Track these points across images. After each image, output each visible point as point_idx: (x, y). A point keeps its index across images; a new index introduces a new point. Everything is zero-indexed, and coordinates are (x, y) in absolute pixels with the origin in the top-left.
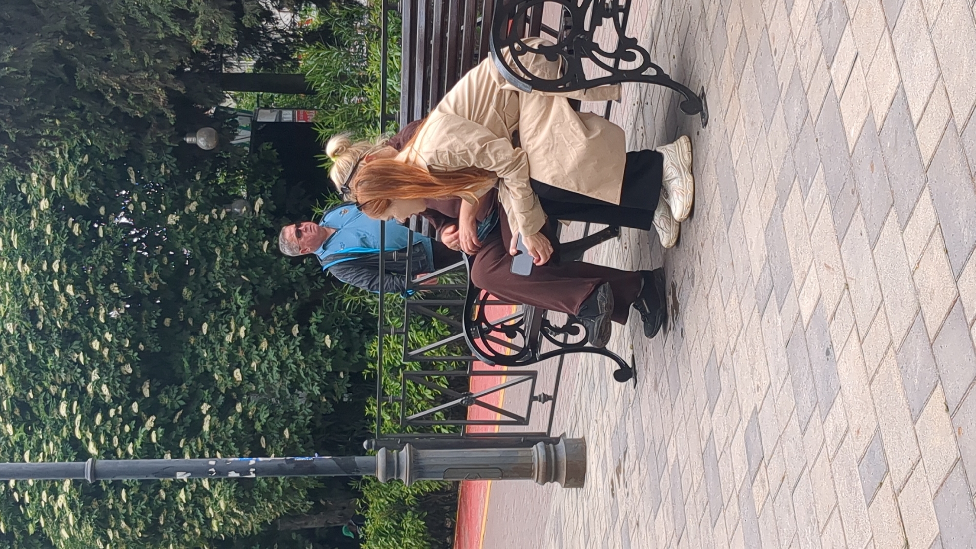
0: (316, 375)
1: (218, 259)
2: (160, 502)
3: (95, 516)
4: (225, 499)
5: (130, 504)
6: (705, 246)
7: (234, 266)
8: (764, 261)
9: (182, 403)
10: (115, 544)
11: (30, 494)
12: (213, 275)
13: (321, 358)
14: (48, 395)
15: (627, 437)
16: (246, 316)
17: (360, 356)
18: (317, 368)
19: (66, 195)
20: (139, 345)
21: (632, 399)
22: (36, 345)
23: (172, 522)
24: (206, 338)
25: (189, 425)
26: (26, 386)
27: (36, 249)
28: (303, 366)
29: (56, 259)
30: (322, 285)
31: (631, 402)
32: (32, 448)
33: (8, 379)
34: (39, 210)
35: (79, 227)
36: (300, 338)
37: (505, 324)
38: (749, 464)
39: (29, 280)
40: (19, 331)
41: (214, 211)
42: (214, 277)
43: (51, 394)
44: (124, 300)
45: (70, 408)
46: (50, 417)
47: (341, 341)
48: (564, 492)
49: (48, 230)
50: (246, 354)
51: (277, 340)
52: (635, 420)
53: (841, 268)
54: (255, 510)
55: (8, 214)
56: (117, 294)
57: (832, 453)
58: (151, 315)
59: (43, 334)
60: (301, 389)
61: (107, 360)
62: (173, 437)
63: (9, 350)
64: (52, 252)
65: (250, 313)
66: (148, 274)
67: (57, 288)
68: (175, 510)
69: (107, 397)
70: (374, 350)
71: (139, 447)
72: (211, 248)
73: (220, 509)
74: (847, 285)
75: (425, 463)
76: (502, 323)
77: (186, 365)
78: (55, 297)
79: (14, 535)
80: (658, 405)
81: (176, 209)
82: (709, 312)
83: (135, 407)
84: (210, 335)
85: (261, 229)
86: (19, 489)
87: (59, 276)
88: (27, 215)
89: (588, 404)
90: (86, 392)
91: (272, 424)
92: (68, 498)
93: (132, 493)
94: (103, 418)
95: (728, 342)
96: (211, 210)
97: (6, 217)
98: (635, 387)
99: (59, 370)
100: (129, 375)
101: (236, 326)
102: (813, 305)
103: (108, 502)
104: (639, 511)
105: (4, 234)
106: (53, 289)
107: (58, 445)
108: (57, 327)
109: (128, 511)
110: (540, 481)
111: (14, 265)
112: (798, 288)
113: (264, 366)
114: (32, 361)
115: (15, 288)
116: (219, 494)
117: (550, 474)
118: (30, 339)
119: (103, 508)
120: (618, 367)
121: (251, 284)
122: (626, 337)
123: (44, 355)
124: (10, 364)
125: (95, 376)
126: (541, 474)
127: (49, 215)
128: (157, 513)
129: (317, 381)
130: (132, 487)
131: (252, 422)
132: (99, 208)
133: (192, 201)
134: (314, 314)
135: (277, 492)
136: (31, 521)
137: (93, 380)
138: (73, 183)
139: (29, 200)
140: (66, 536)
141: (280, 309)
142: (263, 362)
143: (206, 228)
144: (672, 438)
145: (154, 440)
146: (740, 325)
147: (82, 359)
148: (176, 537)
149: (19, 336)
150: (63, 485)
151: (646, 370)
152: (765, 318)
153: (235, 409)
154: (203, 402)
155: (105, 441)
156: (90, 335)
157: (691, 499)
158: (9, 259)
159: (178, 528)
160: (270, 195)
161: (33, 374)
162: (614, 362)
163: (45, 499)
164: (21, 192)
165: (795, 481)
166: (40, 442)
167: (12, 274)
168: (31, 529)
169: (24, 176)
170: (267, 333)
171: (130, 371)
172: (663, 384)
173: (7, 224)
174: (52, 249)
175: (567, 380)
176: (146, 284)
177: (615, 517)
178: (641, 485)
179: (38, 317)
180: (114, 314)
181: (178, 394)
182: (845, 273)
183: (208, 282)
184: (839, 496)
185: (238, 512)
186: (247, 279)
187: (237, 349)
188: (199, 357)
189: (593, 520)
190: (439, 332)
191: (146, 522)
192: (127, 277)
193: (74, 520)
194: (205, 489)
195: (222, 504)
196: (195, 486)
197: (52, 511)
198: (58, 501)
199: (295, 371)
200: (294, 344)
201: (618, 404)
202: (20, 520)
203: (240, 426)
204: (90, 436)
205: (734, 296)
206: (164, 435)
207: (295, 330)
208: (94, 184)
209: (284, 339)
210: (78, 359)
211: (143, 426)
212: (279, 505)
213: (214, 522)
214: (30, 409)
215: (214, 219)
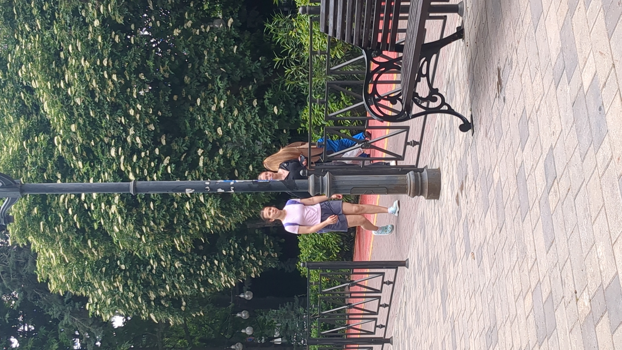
0: (268, 131)
1: (206, 58)
2: (174, 210)
3: (134, 218)
4: (214, 209)
5: (156, 211)
6: (520, 43)
7: (215, 62)
8: (559, 51)
9: (186, 149)
10: (147, 235)
11: (94, 205)
12: (203, 68)
13: (271, 121)
14: (103, 143)
15: (467, 167)
16: (224, 94)
17: (296, 120)
18: (269, 127)
19: (109, 17)
20: (158, 112)
21: (471, 143)
22: (95, 112)
23: (181, 222)
24: (199, 108)
25: (190, 162)
26: (90, 138)
27: (93, 52)
28: (260, 125)
29: (105, 58)
30: (272, 74)
31: (470, 145)
32: (94, 176)
33: (78, 133)
34: (93, 27)
35: (119, 38)
36: (258, 108)
37: (390, 96)
38: (547, 182)
39: (89, 71)
40: (84, 103)
41: (202, 27)
42: (204, 69)
43: (105, 143)
44: (148, 84)
45: (117, 152)
46: (105, 157)
47: (284, 110)
48: (427, 202)
49: (100, 39)
50: (225, 118)
51: (244, 109)
52: (473, 156)
53: (610, 54)
54: (233, 215)
55: (74, 30)
56: (143, 80)
57: (601, 173)
58: (165, 94)
59: (99, 105)
60: (259, 140)
61: (139, 122)
62: (181, 170)
63: (78, 116)
64: (103, 53)
65: (226, 92)
66: (162, 67)
67: (106, 76)
68: (183, 215)
69: (139, 145)
70: (304, 115)
71: (160, 176)
72: (201, 51)
73: (211, 214)
74: (614, 65)
75: (338, 184)
76: (388, 96)
77: (188, 125)
78: (106, 82)
79: (85, 230)
80: (487, 146)
81: (179, 25)
82: (522, 85)
83: (157, 151)
84: (202, 106)
85: (232, 38)
86: (87, 201)
87: (107, 69)
88: (86, 30)
89: (442, 147)
90: (127, 141)
91: (242, 162)
92: (118, 207)
93: (157, 204)
94: (137, 158)
95: (534, 105)
96: (200, 26)
97: (73, 32)
98: (472, 135)
99: (109, 128)
100: (153, 131)
101: (218, 101)
102: (591, 78)
103: (142, 210)
104: (475, 213)
105: (73, 42)
106: (104, 77)
107: (110, 174)
108: (107, 101)
109: (154, 215)
110: (411, 195)
111: (79, 62)
112: (581, 68)
113: (236, 125)
114: (93, 122)
115: (81, 77)
116: (210, 206)
117: (418, 191)
118: (91, 109)
119: (139, 214)
120: (462, 123)
121: (227, 73)
122: (467, 104)
123: (100, 118)
124: (79, 124)
125: (132, 132)
126: (412, 191)
127: (100, 30)
128: (172, 216)
129: (269, 135)
130: (156, 200)
131: (230, 161)
132: (130, 25)
133: (188, 20)
134: (266, 93)
135: (246, 205)
136: (96, 221)
137: (131, 134)
138: (114, 9)
139: (87, 21)
140: (117, 230)
141: (245, 89)
142: (235, 123)
143: (197, 38)
144: (497, 167)
145: (169, 171)
146: (542, 93)
147: (123, 121)
148: (184, 231)
149: (84, 107)
150: (114, 199)
151: (480, 124)
152: (559, 87)
153: (219, 152)
154: (198, 148)
155: (139, 172)
156: (128, 106)
157: (508, 205)
158: (76, 58)
159: (185, 226)
160: (237, 16)
161: (94, 130)
162: (459, 119)
163: (103, 208)
164: (82, 15)
165: (576, 192)
166: (99, 172)
167: (78, 68)
168: (96, 227)
169: (83, 5)
170: (238, 105)
171: (153, 128)
172: (492, 132)
173: (74, 36)
174: (102, 51)
175: (428, 132)
176: (161, 74)
177: (459, 217)
178: (476, 196)
179: (95, 94)
180: (142, 93)
181: (183, 143)
182: (612, 57)
183: (200, 72)
184: (605, 200)
185: (222, 216)
186: (224, 71)
187: (219, 115)
188: (196, 119)
189: (445, 220)
190: (346, 103)
191: (165, 222)
192: (150, 69)
193: (122, 220)
194: (201, 202)
195: (212, 212)
196: (195, 200)
197: (108, 215)
198: (112, 209)
199: (255, 128)
200: (254, 111)
201: (462, 147)
202: (88, 220)
203: (222, 163)
204: (130, 169)
205: (539, 74)
206: (175, 169)
207: (255, 103)
208: (127, 10)
209: (248, 108)
210: (121, 121)
211: (163, 163)
212: (247, 212)
213: (208, 223)
214: (93, 152)
215: (203, 32)
